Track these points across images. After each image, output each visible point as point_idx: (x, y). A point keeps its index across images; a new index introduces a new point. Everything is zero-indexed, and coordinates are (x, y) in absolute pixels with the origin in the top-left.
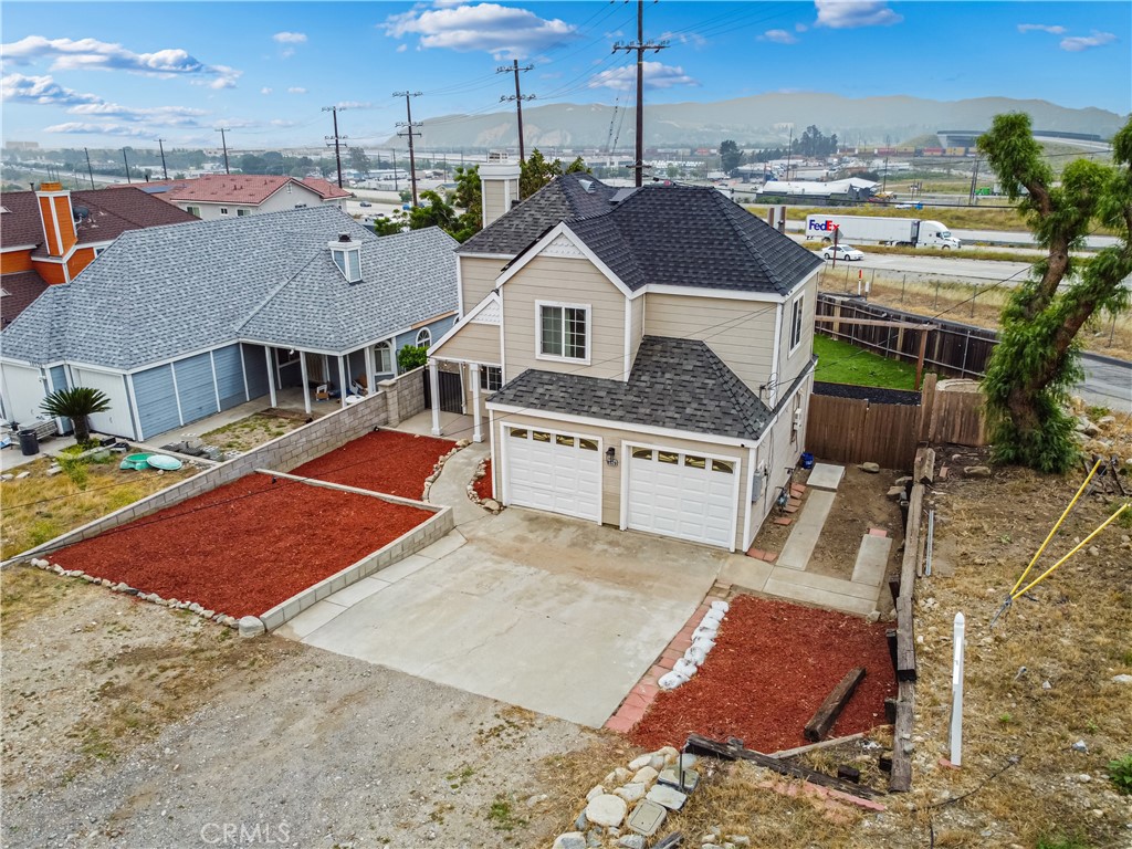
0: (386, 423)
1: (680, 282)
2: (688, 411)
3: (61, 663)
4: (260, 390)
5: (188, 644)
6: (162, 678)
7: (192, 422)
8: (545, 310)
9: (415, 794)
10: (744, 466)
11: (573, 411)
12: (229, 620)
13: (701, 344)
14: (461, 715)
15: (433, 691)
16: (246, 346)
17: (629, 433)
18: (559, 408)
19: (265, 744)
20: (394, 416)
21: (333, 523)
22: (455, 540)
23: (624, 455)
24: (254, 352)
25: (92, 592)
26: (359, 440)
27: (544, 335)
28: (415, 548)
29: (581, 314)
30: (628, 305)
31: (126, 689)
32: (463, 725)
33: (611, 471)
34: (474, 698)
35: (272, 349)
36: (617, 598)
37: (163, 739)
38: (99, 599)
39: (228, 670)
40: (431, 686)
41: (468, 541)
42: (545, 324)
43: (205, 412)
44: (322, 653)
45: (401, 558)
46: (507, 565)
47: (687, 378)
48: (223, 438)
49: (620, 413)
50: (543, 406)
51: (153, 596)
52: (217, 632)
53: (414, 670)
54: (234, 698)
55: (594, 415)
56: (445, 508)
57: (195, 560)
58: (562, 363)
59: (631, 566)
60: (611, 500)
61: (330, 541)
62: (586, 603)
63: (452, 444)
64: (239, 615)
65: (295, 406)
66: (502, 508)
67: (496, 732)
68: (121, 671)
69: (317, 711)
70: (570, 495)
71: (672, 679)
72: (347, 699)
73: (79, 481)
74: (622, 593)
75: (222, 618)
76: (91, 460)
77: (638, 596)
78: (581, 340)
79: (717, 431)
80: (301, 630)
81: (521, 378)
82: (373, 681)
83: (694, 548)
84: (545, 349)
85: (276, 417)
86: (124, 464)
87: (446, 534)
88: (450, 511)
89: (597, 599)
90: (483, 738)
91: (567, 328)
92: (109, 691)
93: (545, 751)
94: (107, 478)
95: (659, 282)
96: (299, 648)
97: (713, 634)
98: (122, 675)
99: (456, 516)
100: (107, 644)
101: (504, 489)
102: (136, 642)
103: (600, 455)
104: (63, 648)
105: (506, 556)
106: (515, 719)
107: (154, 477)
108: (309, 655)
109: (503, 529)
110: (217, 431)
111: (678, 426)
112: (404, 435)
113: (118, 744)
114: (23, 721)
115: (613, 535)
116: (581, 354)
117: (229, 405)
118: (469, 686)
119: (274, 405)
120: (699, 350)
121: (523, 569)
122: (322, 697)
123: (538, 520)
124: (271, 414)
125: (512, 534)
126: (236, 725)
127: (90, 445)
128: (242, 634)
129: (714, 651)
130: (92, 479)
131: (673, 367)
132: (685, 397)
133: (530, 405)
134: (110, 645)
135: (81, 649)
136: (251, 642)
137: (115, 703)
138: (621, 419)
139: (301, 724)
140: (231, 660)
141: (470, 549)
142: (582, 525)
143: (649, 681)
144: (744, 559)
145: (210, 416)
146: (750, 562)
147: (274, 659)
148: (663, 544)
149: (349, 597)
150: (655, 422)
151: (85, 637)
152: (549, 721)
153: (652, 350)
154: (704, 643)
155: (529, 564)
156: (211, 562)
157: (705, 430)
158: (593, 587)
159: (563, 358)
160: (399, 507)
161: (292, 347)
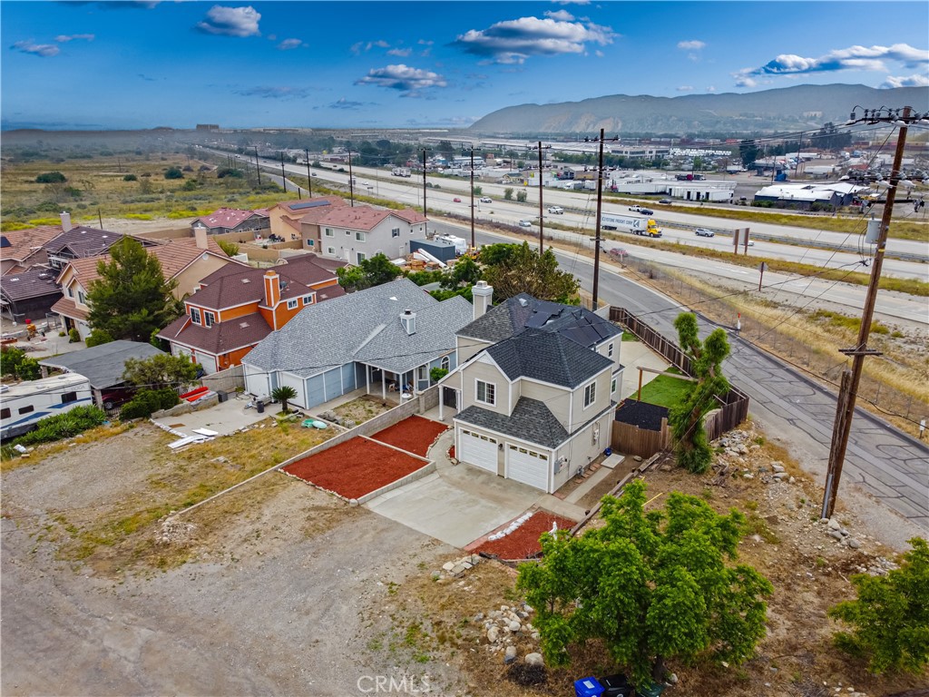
0: (418, 412)
1: (534, 377)
2: (531, 433)
3: (294, 508)
4: (362, 383)
5: (333, 506)
6: (326, 516)
7: (331, 400)
8: (479, 382)
9: (399, 559)
10: (550, 459)
11: (486, 427)
12: (347, 499)
13: (542, 403)
14: (418, 539)
15: (410, 531)
16: (358, 363)
17: (509, 439)
18: (481, 425)
19: (356, 540)
20: (422, 409)
21: (387, 464)
22: (436, 476)
23: (506, 447)
24: (361, 367)
25: (300, 484)
26: (405, 420)
27: (479, 393)
28: (417, 478)
29: (493, 387)
30: (510, 387)
31: (314, 519)
32: (418, 543)
33: (501, 453)
34: (423, 535)
35: (370, 367)
36: (491, 507)
37: (326, 535)
38: (303, 487)
39: (346, 516)
40: (411, 529)
41: (441, 477)
42: (479, 388)
43: (336, 395)
44: (376, 514)
45: (411, 482)
46: (453, 489)
47: (534, 418)
48: (344, 411)
49: (505, 430)
50: (475, 423)
51: (321, 488)
52: (343, 503)
53: (406, 524)
54: (347, 525)
55: (494, 429)
56: (433, 461)
57: (335, 475)
58: (485, 405)
59: (502, 495)
60: (501, 465)
61: (385, 472)
62: (477, 507)
63: (446, 427)
64: (350, 498)
65: (378, 394)
66: (458, 462)
67: (428, 546)
68: (312, 513)
69: (373, 532)
70: (485, 461)
71: (493, 537)
72: (383, 530)
73: (285, 430)
74: (494, 505)
75: (344, 498)
76: (288, 421)
77: (500, 507)
78: (493, 397)
79: (540, 443)
80: (371, 506)
81: (469, 409)
82: (392, 525)
83: (532, 489)
84: (479, 398)
85: (368, 400)
86: (303, 424)
87: (432, 472)
88: (435, 463)
89: (483, 506)
90: (423, 547)
91: (487, 392)
92: (309, 519)
93: (441, 553)
94: (296, 431)
95: (526, 376)
96: (369, 512)
97: (519, 525)
98: (313, 514)
99: (437, 465)
100: (307, 503)
101: (459, 455)
102: (317, 504)
103: (496, 445)
104: (293, 503)
105: (453, 485)
106: (435, 543)
107: (316, 432)
108: (372, 515)
109: (456, 472)
110: (343, 406)
111: (526, 439)
112: (425, 419)
113: (314, 534)
114: (286, 524)
115: (501, 480)
116: (492, 402)
117: (348, 391)
118: (423, 530)
119: (368, 393)
120: (541, 406)
121: (458, 491)
122: (375, 528)
123: (473, 471)
124: (366, 398)
125: (459, 475)
126: (348, 533)
127: (288, 412)
128: (351, 505)
129: (516, 530)
130: (290, 431)
131: (530, 412)
132: (531, 426)
133: (470, 422)
134: (309, 504)
135: (299, 504)
136: (353, 508)
137: (312, 523)
138: (505, 433)
139: (368, 536)
140: (347, 513)
141: (440, 480)
142: (489, 474)
143: (485, 537)
144: (550, 497)
145: (338, 397)
146: (553, 498)
147: (361, 515)
148: (520, 486)
149: (389, 496)
150: (518, 436)
151: (300, 500)
152: (445, 544)
153: (523, 403)
154: (514, 527)
155: (462, 489)
156: (341, 477)
157: (536, 442)
158: (483, 502)
159: (485, 403)
160: (414, 459)
161: (379, 367)
